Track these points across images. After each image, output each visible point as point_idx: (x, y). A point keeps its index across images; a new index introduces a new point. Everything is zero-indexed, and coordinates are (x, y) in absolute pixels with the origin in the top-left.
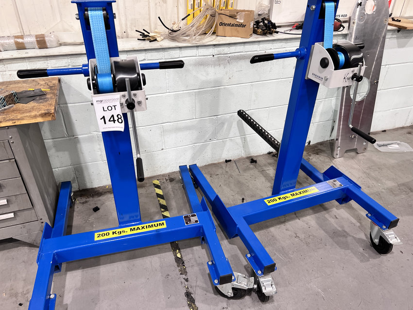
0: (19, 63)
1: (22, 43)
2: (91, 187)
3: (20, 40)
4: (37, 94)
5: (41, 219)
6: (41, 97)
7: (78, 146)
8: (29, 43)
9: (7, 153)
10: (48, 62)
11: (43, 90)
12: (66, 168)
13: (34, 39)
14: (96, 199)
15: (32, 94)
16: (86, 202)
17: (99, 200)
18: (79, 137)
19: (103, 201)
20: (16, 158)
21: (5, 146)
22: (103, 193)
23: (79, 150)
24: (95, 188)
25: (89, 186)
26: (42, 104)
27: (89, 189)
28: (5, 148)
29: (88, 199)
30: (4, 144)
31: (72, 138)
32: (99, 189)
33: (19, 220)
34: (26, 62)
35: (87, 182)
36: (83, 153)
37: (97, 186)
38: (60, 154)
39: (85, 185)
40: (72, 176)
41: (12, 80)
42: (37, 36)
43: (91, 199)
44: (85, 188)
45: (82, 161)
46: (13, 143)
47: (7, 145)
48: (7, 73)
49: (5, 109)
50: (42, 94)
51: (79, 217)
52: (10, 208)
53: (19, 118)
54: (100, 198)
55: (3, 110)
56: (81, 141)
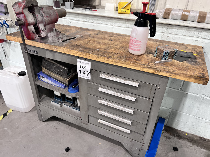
0: (179, 29)
1: (187, 16)
2: (175, 128)
3: (186, 13)
4: (188, 56)
5: (144, 144)
6: (192, 59)
7: (184, 99)
8: (193, 16)
9: (150, 94)
10: (201, 33)
11: (194, 54)
12: (166, 108)
13: (197, 15)
14: (177, 139)
15: (184, 55)
16: (169, 138)
17: (179, 142)
18: (189, 93)
19: (182, 145)
20: (154, 100)
21: (152, 88)
22: (183, 137)
23: (183, 102)
24: (178, 130)
25: (174, 126)
26: (195, 67)
27: (173, 128)
28: (151, 90)
29: (170, 136)
30: (152, 87)
31: (183, 92)
32: (180, 132)
33: (131, 136)
34: (184, 30)
35: (175, 123)
36: (184, 105)
37: (179, 129)
38: (168, 99)
39: (172, 124)
40: (167, 115)
41: (167, 40)
42: (200, 13)
43: (173, 137)
44: (170, 126)
45: (180, 109)
46: (159, 89)
47: (154, 88)
48: (166, 35)
49: (165, 62)
50: (192, 57)
51: (162, 148)
52: (130, 127)
53: (176, 73)
54: (179, 140)
55: (164, 61)
56: (188, 97)
